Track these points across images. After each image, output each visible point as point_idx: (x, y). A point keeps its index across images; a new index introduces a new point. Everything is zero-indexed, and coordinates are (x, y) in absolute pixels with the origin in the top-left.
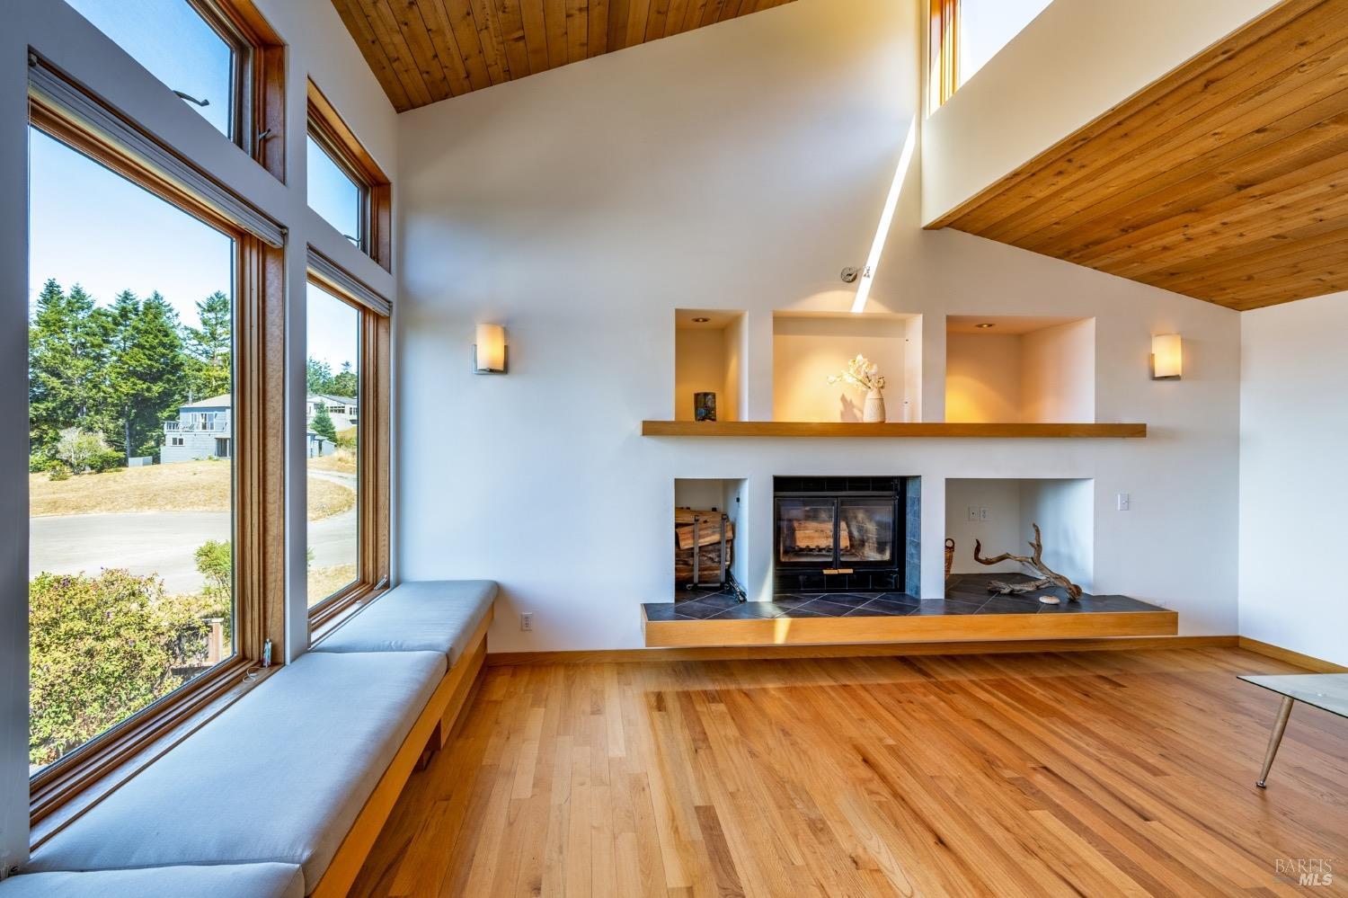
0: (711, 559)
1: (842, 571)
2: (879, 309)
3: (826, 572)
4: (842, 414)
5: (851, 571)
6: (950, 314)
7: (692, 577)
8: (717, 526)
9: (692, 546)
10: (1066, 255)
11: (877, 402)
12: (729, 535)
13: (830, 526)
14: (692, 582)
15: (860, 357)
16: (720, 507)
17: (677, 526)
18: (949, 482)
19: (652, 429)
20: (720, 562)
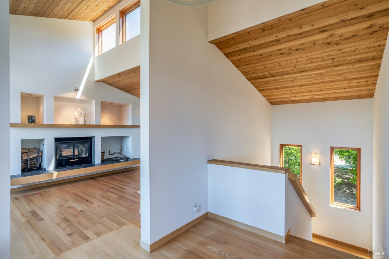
0: (35, 161)
1: (75, 160)
2: (83, 98)
3: (70, 161)
4: (75, 122)
5: (78, 160)
6: (103, 100)
7: (27, 167)
8: (36, 152)
9: (27, 158)
11: (84, 120)
12: (41, 154)
13: (72, 150)
14: (27, 169)
15: (79, 109)
16: (38, 147)
17: (22, 153)
18: (102, 138)
20: (37, 162)
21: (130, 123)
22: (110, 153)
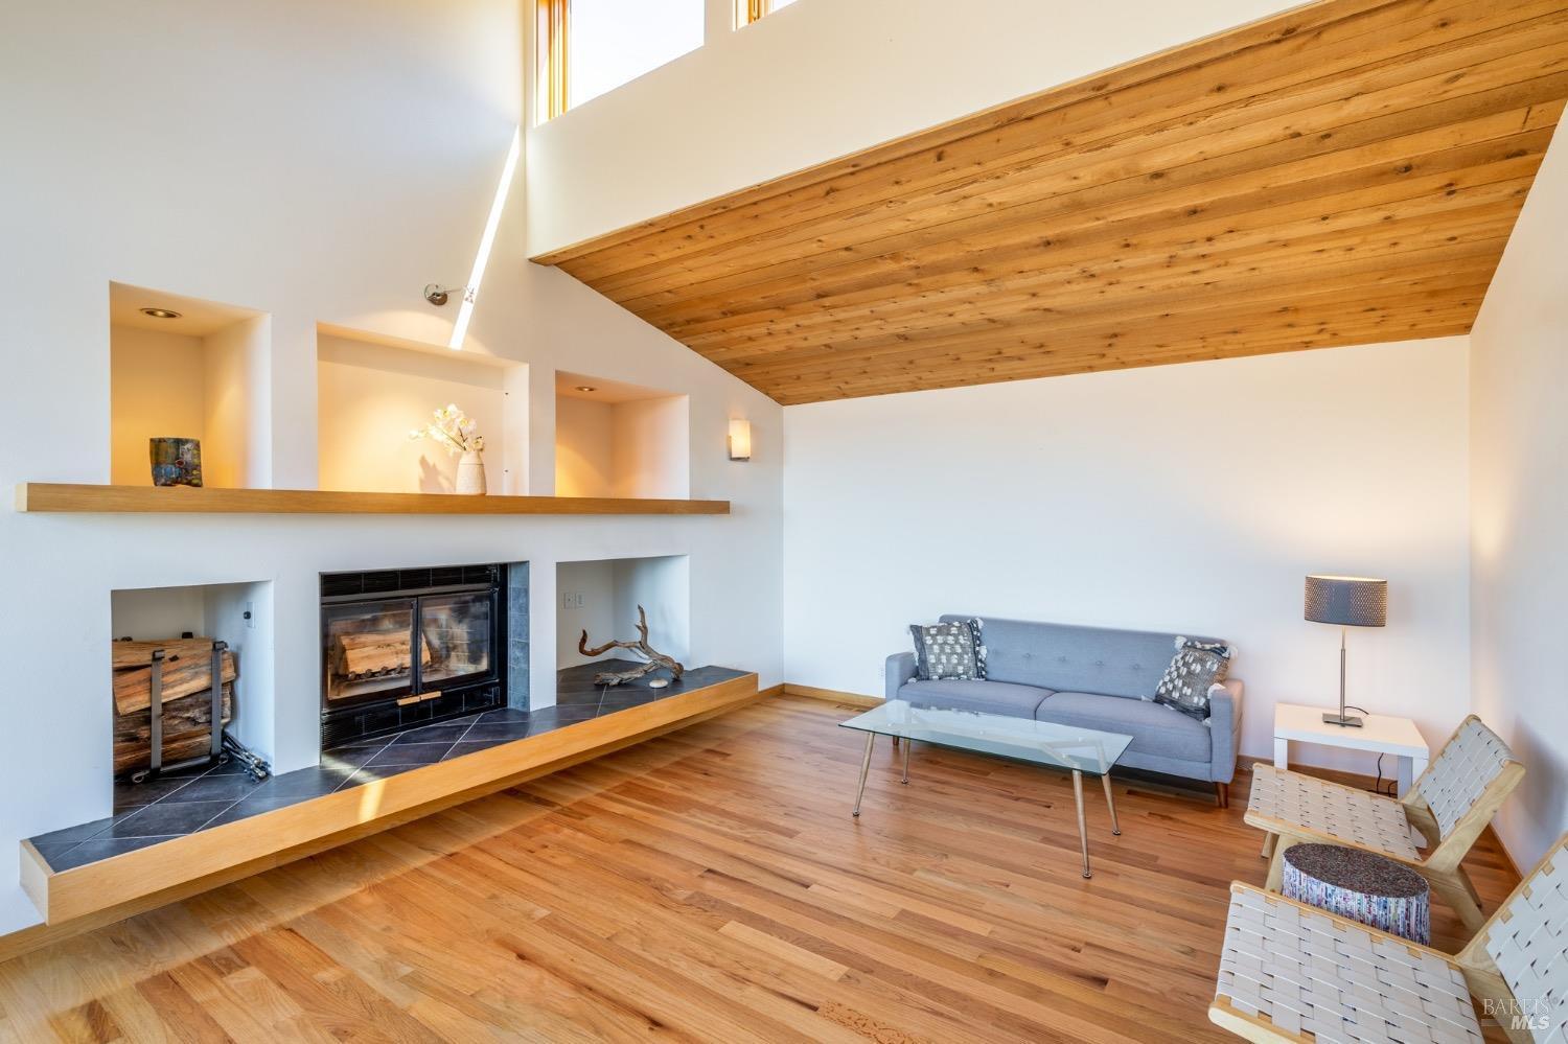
0: (194, 721)
1: (424, 697)
2: (478, 350)
3: (401, 702)
4: (422, 482)
5: (438, 694)
6: (560, 369)
7: (148, 758)
8: (203, 661)
9: (148, 705)
10: (668, 327)
11: (476, 469)
12: (228, 673)
13: (406, 635)
14: (148, 766)
15: (452, 408)
16: (199, 629)
17: (119, 671)
18: (561, 567)
19: (47, 499)
20: (210, 722)
21: (680, 491)
22: (587, 648)
